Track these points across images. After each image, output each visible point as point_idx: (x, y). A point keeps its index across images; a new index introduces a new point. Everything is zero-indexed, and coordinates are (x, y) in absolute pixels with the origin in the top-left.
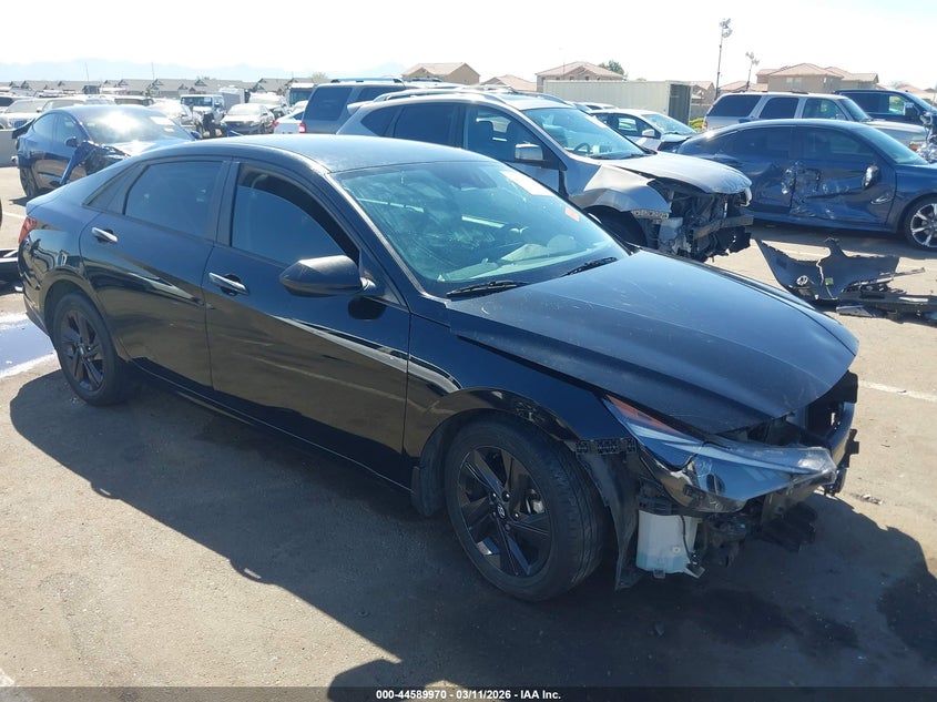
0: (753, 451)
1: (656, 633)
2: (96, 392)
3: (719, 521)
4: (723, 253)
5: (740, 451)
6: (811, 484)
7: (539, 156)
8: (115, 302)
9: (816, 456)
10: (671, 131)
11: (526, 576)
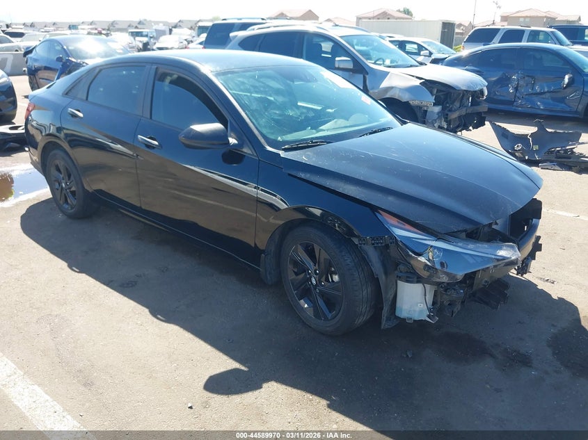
0: (468, 245)
1: (408, 356)
2: (72, 211)
3: (447, 287)
4: (468, 130)
5: (460, 244)
6: (505, 265)
7: (350, 66)
8: (84, 156)
9: (509, 248)
10: (440, 51)
11: (329, 320)
